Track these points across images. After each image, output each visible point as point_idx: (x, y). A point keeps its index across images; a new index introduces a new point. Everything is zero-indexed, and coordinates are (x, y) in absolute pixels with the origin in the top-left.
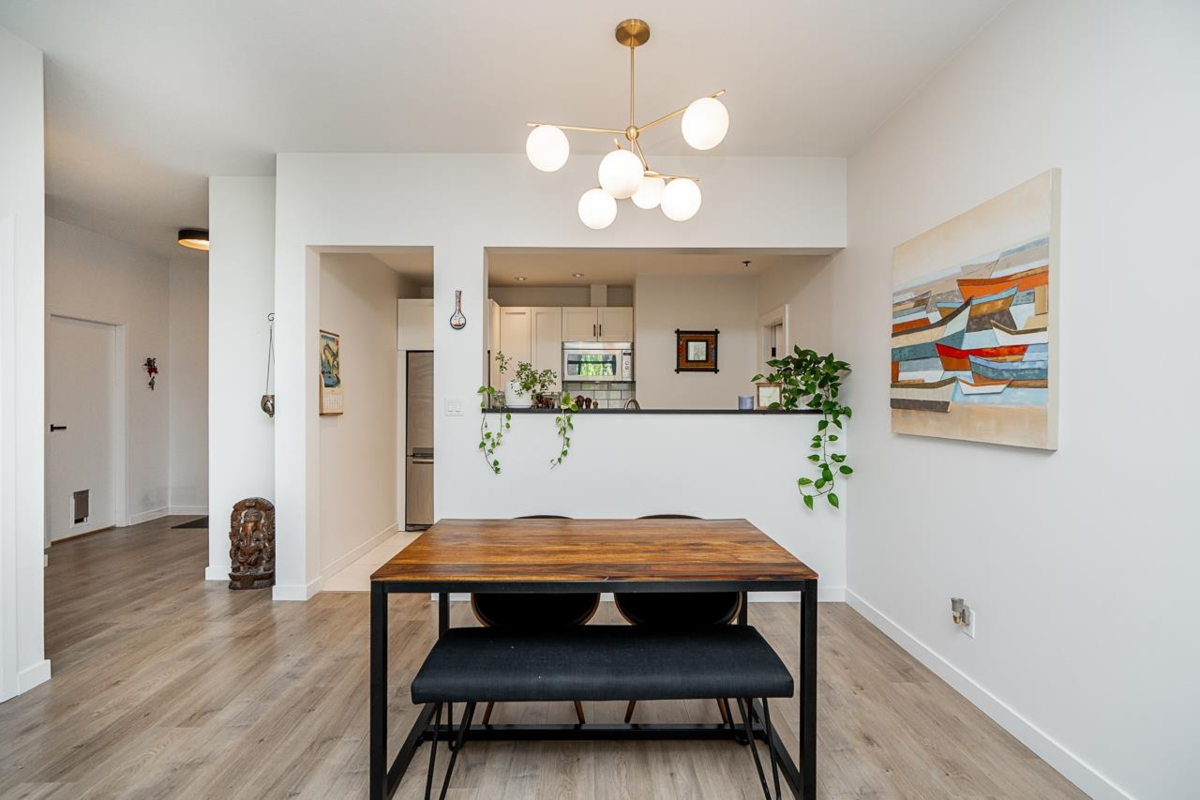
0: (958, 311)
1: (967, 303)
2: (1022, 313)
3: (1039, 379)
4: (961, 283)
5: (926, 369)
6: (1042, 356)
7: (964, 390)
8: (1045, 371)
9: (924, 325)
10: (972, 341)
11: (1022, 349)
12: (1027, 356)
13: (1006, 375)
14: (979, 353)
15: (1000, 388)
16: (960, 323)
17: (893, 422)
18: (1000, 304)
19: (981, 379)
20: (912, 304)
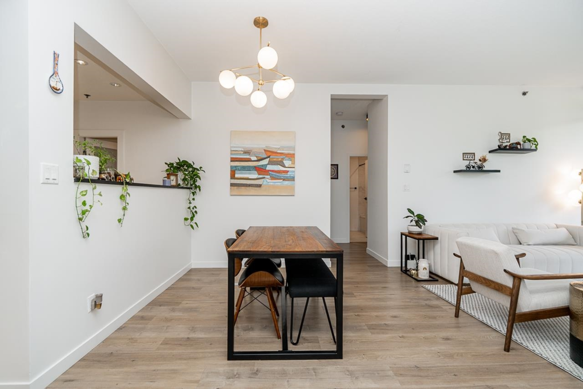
0: (265, 158)
1: (269, 157)
2: (287, 163)
3: (293, 179)
4: (265, 150)
5: (250, 174)
6: (293, 174)
7: (267, 181)
8: (294, 177)
9: (249, 160)
10: (269, 168)
11: (288, 171)
12: (289, 173)
13: (282, 178)
14: (273, 171)
15: (281, 181)
16: (265, 162)
17: (231, 191)
18: (280, 159)
19: (273, 178)
20: (243, 152)
